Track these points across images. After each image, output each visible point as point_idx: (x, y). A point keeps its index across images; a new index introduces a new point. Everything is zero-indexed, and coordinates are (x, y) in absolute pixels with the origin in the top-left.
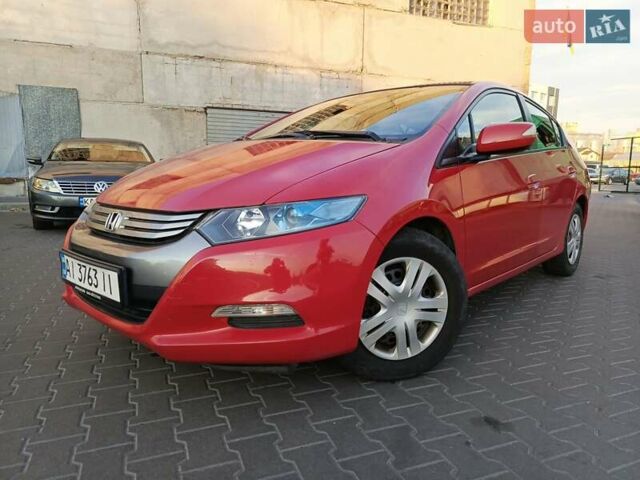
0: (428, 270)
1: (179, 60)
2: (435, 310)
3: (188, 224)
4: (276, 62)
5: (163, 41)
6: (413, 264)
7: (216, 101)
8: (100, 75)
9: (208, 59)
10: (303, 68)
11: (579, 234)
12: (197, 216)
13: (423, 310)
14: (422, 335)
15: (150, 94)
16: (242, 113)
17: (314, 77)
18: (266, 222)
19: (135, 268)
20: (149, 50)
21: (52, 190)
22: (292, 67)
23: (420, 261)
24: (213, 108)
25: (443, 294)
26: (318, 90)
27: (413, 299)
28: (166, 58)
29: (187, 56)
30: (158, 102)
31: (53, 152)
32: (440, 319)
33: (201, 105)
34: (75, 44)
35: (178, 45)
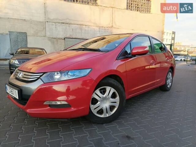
0: (113, 90)
1: (57, 24)
2: (116, 102)
3: (39, 76)
4: (86, 24)
5: (52, 18)
6: (108, 89)
7: (68, 36)
8: (33, 28)
9: (65, 23)
10: (94, 26)
11: (171, 78)
12: (42, 74)
13: (112, 102)
14: (111, 110)
15: (48, 34)
16: (75, 39)
17: (97, 29)
18: (61, 76)
19: (23, 89)
20: (48, 21)
21: (16, 63)
22: (91, 26)
23: (110, 87)
24: (67, 38)
25: (118, 98)
26: (99, 32)
27: (108, 99)
28: (53, 23)
29: (59, 23)
30: (50, 36)
31: (17, 52)
32: (117, 105)
33: (63, 37)
34: (26, 19)
35: (57, 19)
